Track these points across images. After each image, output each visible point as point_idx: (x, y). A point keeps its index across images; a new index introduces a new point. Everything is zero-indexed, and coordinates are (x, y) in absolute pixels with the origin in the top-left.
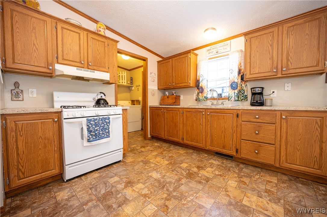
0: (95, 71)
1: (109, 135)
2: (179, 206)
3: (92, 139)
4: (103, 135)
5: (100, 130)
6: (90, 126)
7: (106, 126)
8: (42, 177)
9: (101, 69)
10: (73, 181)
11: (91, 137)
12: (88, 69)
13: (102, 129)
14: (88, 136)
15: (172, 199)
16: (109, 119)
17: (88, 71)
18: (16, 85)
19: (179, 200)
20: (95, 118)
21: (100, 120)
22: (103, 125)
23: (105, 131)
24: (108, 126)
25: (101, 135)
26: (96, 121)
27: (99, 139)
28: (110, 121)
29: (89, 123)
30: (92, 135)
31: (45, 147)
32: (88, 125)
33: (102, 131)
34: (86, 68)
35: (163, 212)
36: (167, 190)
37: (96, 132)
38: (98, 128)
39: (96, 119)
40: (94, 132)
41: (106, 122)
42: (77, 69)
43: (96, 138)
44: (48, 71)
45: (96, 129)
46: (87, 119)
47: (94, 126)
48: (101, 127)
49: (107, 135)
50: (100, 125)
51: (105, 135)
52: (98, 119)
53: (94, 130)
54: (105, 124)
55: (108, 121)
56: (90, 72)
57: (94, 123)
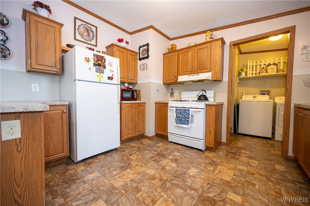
0: (200, 74)
1: (189, 123)
2: (154, 186)
3: (178, 122)
4: (185, 122)
5: (183, 118)
6: (177, 113)
7: (187, 115)
8: (163, 134)
9: (203, 71)
10: (171, 143)
11: (177, 120)
12: (195, 74)
13: (184, 117)
14: (176, 120)
15: (162, 182)
16: (189, 111)
17: (195, 75)
18: (172, 89)
19: (161, 186)
20: (180, 108)
21: (183, 110)
22: (185, 114)
23: (186, 119)
24: (187, 116)
25: (183, 121)
26: (180, 111)
27: (182, 124)
28: (189, 112)
29: (177, 111)
30: (178, 119)
31: (165, 120)
32: (176, 113)
33: (184, 118)
34: (193, 74)
35: (149, 178)
36: (173, 180)
37: (180, 118)
38: (181, 116)
39: (180, 110)
40: (179, 118)
41: (187, 113)
42: (188, 76)
43: (180, 122)
44: (175, 81)
45: (180, 116)
46: (176, 109)
47: (179, 114)
48: (183, 115)
49: (188, 123)
50: (183, 114)
51: (186, 122)
52: (182, 110)
53: (179, 116)
54: (186, 114)
55: (188, 112)
56: (196, 75)
57: (179, 112)
